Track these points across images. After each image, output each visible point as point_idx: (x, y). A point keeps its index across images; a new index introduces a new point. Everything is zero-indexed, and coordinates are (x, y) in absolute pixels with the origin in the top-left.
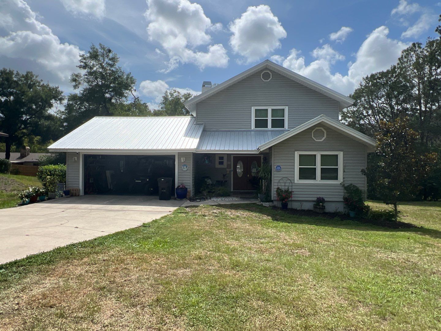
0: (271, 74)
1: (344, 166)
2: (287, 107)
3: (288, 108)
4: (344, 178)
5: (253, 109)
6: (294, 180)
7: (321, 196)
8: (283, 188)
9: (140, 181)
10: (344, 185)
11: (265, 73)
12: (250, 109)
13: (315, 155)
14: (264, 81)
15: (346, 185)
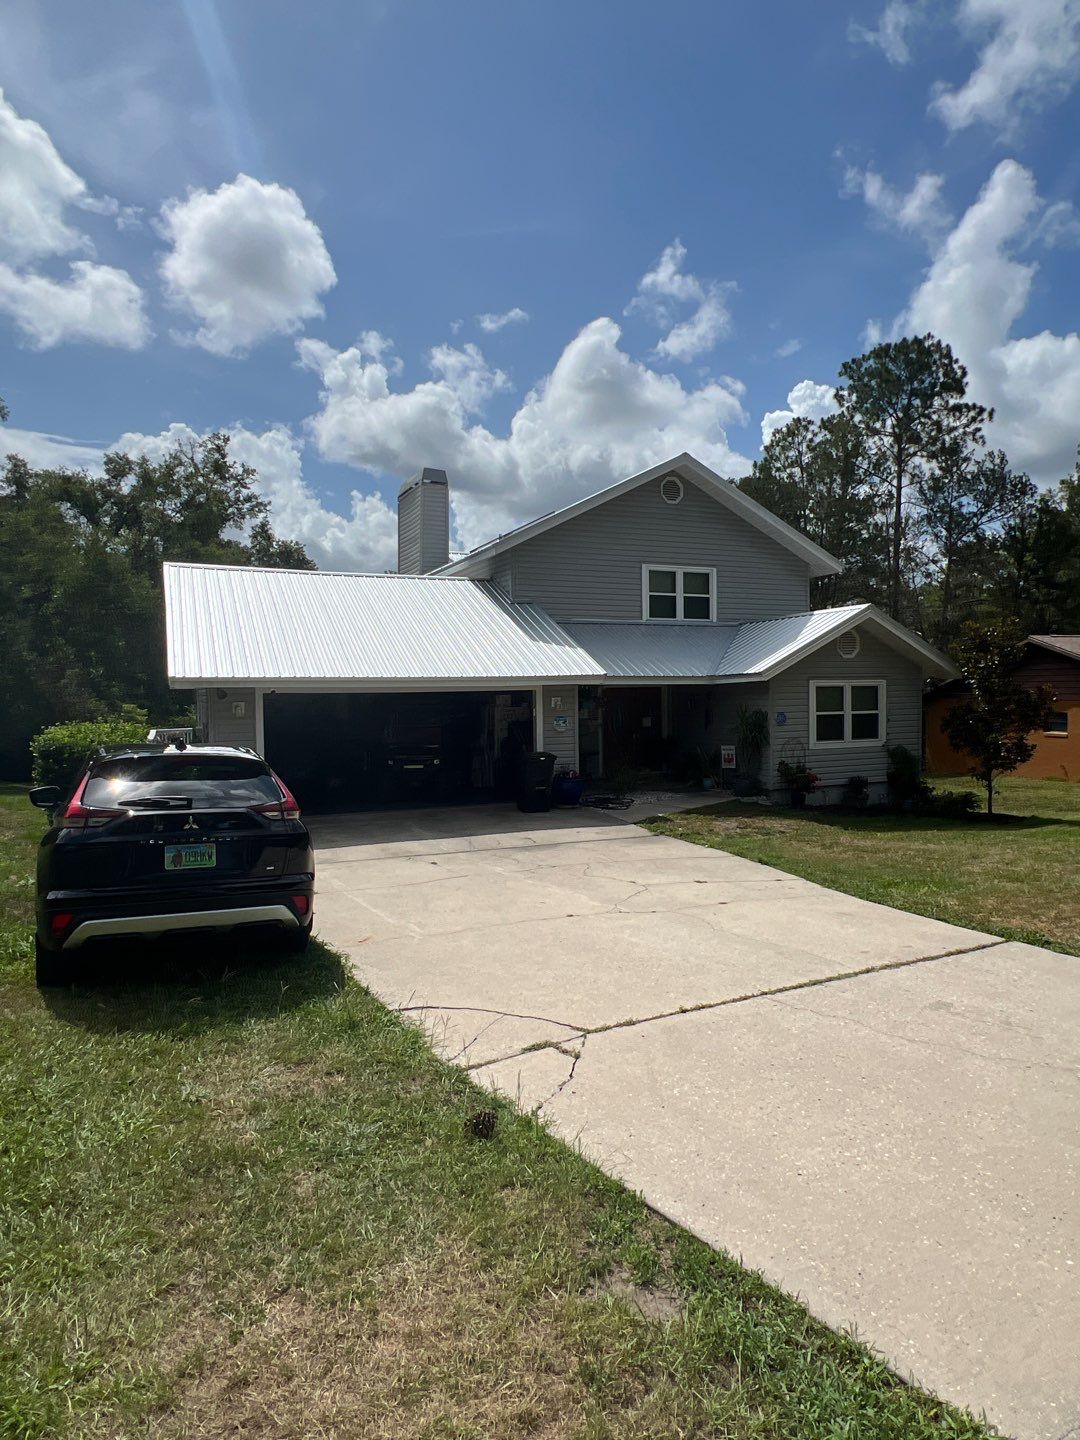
0: (681, 485)
1: (888, 710)
2: (715, 570)
3: (718, 571)
4: (888, 734)
5: (646, 569)
6: (808, 744)
7: (855, 774)
8: (792, 763)
9: (422, 767)
10: (888, 750)
11: (668, 482)
12: (637, 570)
13: (842, 688)
14: (669, 502)
15: (891, 747)
